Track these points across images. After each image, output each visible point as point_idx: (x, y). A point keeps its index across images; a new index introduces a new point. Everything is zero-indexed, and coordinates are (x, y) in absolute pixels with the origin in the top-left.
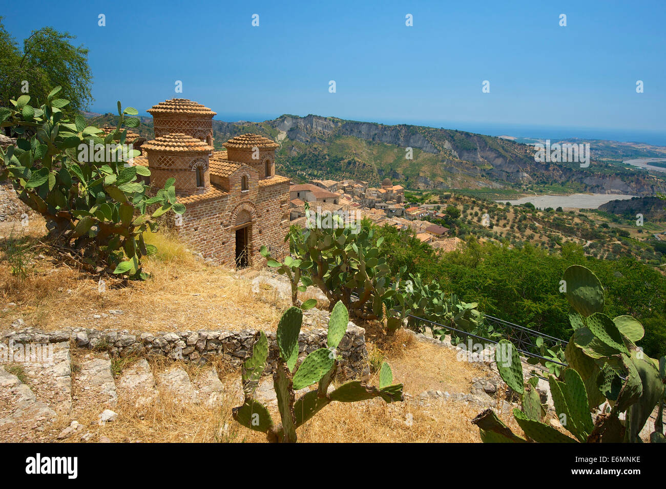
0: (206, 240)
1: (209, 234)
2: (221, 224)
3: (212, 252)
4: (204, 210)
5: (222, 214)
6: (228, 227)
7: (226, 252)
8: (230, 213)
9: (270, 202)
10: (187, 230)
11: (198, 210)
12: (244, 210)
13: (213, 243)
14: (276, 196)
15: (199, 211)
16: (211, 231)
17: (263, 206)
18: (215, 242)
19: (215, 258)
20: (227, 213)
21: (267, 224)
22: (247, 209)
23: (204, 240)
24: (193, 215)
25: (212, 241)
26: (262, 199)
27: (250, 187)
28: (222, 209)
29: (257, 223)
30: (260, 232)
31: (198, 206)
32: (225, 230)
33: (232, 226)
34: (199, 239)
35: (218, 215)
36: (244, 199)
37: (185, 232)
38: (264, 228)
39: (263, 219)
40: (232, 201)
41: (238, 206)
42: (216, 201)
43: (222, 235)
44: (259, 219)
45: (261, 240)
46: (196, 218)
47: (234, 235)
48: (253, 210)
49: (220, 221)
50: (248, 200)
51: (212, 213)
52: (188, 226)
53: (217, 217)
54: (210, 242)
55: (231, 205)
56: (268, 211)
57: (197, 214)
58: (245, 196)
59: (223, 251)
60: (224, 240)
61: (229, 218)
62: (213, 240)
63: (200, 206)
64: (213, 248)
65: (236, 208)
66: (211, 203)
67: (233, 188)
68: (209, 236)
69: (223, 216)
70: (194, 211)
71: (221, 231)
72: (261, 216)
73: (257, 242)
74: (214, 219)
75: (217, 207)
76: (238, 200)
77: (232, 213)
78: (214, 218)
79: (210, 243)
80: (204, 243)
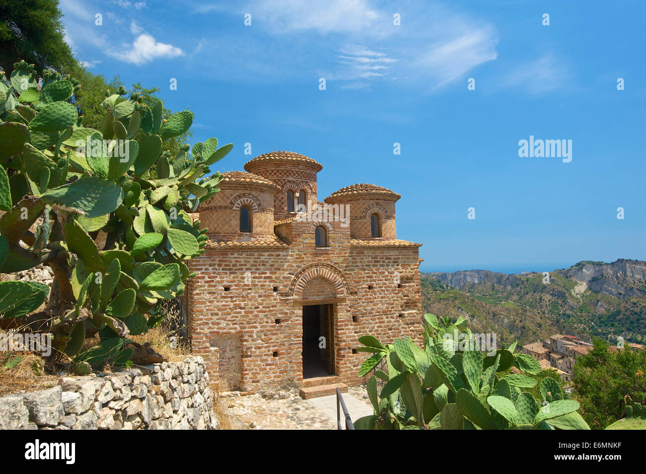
0: (244, 308)
1: (250, 300)
2: (275, 289)
3: (255, 330)
4: (243, 263)
5: (277, 275)
6: (289, 298)
7: (282, 336)
8: (293, 277)
9: (374, 273)
10: (209, 286)
11: (233, 261)
12: (323, 279)
13: (257, 316)
14: (388, 266)
15: (234, 263)
16: (254, 297)
17: (359, 278)
18: (261, 315)
19: (260, 341)
20: (285, 275)
21: (369, 308)
22: (326, 276)
23: (241, 308)
24: (223, 267)
25: (255, 313)
26: (358, 266)
27: (332, 244)
28: (275, 267)
29: (348, 302)
30: (355, 319)
31: (232, 254)
32: (281, 300)
33: (295, 297)
34: (232, 305)
35: (268, 275)
36: (321, 260)
37: (206, 287)
38: (363, 315)
39: (360, 299)
40: (297, 258)
41: (308, 268)
42: (266, 254)
43: (274, 306)
44: (352, 297)
45: (355, 333)
46: (228, 272)
47: (300, 312)
48: (339, 279)
49: (272, 284)
50: (329, 263)
51: (257, 269)
52: (213, 281)
53: (265, 278)
54: (252, 312)
55: (294, 265)
56: (370, 287)
57: (229, 265)
58: (322, 254)
59: (276, 334)
60: (279, 316)
61: (290, 283)
62: (259, 312)
63: (236, 255)
64: (257, 325)
65: (304, 270)
66: (256, 254)
67: (299, 239)
68: (250, 303)
69: (277, 278)
70: (226, 261)
71: (276, 299)
72: (356, 293)
73: (348, 334)
74: (262, 280)
75: (267, 262)
76: (308, 259)
77: (297, 277)
78: (261, 277)
79: (251, 315)
80: (240, 313)
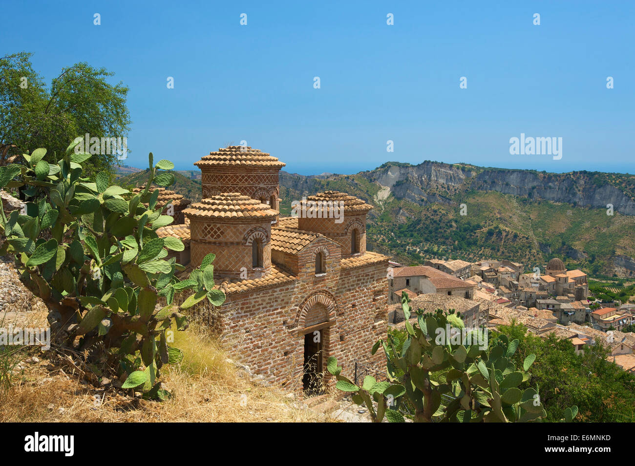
0: (261, 347)
1: (266, 338)
2: (285, 323)
3: (269, 366)
4: (260, 303)
5: (286, 309)
6: (294, 329)
7: (289, 367)
8: (298, 308)
9: (357, 292)
10: (234, 331)
11: (253, 301)
12: (319, 304)
13: (271, 352)
14: (367, 282)
15: (253, 304)
16: (268, 334)
17: (346, 299)
18: (274, 351)
19: (273, 376)
20: (293, 308)
21: (352, 326)
22: (323, 302)
23: (259, 348)
24: (245, 310)
25: (270, 350)
26: (345, 287)
27: (328, 269)
28: (285, 301)
29: (337, 324)
30: (342, 338)
31: (252, 296)
32: (289, 332)
33: (299, 327)
34: (251, 345)
35: (279, 310)
36: (318, 288)
37: (232, 333)
38: (348, 333)
39: (346, 319)
40: (302, 289)
41: (309, 297)
42: (278, 289)
43: (284, 340)
44: (340, 318)
45: (342, 351)
46: (248, 314)
47: (302, 341)
48: (332, 303)
49: (282, 319)
50: (325, 289)
51: (271, 306)
52: (237, 326)
53: (278, 313)
54: (267, 350)
55: (299, 296)
56: (354, 306)
57: (249, 307)
58: (320, 281)
59: (285, 366)
60: (288, 348)
61: (295, 315)
62: (272, 348)
63: (255, 296)
64: (271, 361)
65: (306, 300)
66: (270, 291)
67: (304, 270)
68: (265, 341)
69: (287, 312)
70: (247, 303)
71: (285, 333)
72: (343, 313)
73: (337, 354)
74: (275, 316)
75: (279, 297)
76: (310, 288)
77: (301, 307)
78: (274, 314)
79: (266, 352)
80: (258, 352)
